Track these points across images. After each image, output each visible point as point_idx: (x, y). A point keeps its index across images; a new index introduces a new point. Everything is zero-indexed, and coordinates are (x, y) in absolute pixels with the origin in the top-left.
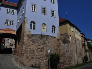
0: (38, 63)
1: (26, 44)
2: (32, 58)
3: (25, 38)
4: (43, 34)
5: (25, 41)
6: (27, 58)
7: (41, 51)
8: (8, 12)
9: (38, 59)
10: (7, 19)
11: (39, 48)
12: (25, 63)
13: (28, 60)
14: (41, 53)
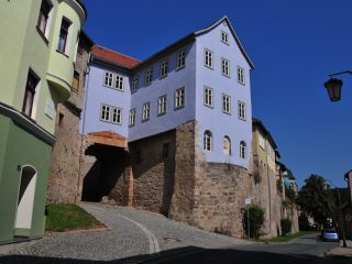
0: (225, 224)
1: (201, 184)
2: (215, 214)
3: (198, 169)
4: (231, 162)
5: (197, 176)
6: (205, 213)
7: (230, 200)
8: (108, 82)
9: (226, 217)
10: (108, 103)
11: (226, 194)
12: (202, 225)
13: (206, 218)
14: (231, 204)
